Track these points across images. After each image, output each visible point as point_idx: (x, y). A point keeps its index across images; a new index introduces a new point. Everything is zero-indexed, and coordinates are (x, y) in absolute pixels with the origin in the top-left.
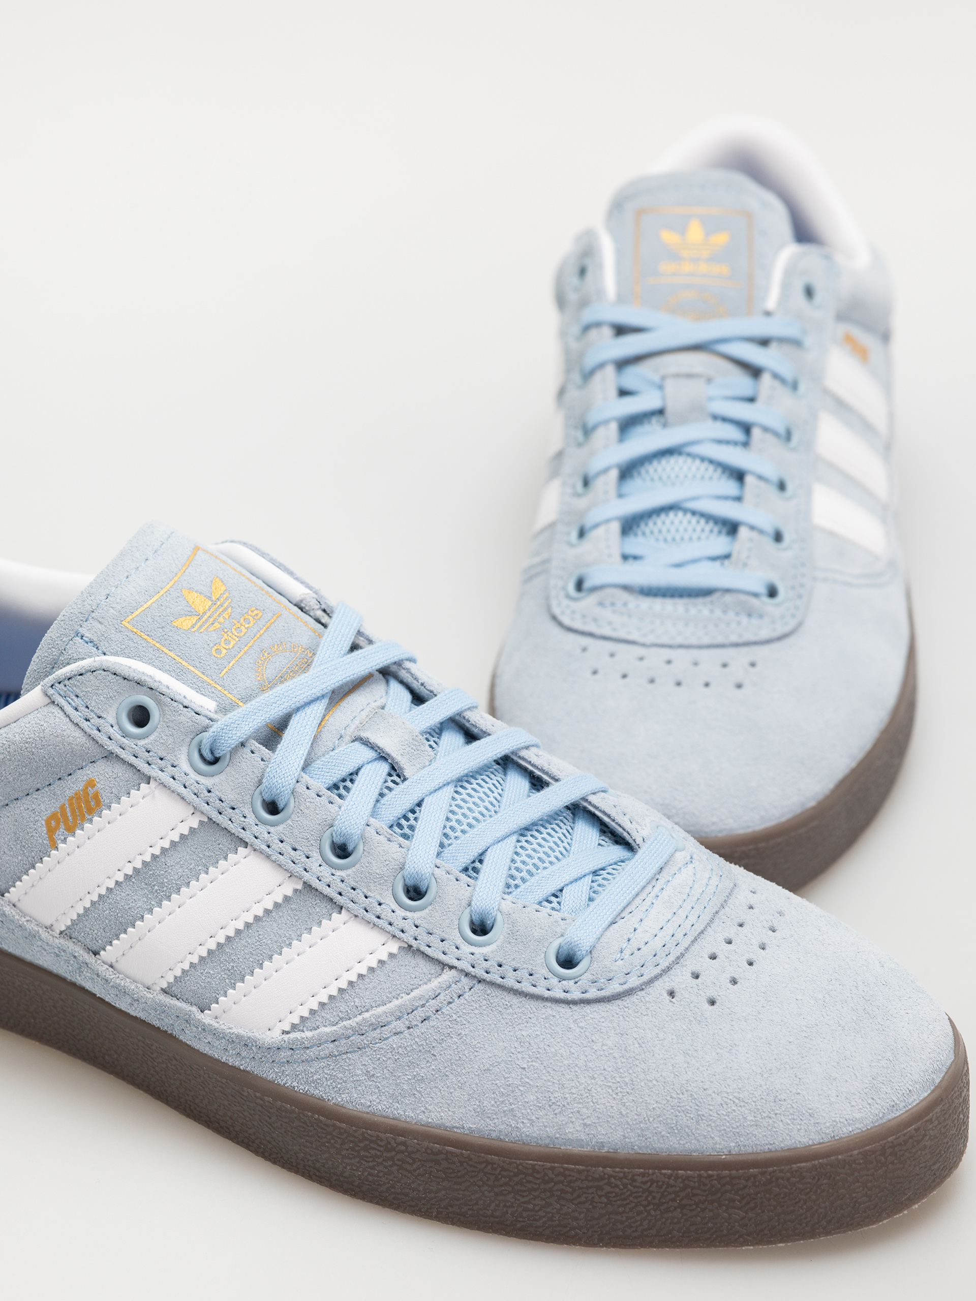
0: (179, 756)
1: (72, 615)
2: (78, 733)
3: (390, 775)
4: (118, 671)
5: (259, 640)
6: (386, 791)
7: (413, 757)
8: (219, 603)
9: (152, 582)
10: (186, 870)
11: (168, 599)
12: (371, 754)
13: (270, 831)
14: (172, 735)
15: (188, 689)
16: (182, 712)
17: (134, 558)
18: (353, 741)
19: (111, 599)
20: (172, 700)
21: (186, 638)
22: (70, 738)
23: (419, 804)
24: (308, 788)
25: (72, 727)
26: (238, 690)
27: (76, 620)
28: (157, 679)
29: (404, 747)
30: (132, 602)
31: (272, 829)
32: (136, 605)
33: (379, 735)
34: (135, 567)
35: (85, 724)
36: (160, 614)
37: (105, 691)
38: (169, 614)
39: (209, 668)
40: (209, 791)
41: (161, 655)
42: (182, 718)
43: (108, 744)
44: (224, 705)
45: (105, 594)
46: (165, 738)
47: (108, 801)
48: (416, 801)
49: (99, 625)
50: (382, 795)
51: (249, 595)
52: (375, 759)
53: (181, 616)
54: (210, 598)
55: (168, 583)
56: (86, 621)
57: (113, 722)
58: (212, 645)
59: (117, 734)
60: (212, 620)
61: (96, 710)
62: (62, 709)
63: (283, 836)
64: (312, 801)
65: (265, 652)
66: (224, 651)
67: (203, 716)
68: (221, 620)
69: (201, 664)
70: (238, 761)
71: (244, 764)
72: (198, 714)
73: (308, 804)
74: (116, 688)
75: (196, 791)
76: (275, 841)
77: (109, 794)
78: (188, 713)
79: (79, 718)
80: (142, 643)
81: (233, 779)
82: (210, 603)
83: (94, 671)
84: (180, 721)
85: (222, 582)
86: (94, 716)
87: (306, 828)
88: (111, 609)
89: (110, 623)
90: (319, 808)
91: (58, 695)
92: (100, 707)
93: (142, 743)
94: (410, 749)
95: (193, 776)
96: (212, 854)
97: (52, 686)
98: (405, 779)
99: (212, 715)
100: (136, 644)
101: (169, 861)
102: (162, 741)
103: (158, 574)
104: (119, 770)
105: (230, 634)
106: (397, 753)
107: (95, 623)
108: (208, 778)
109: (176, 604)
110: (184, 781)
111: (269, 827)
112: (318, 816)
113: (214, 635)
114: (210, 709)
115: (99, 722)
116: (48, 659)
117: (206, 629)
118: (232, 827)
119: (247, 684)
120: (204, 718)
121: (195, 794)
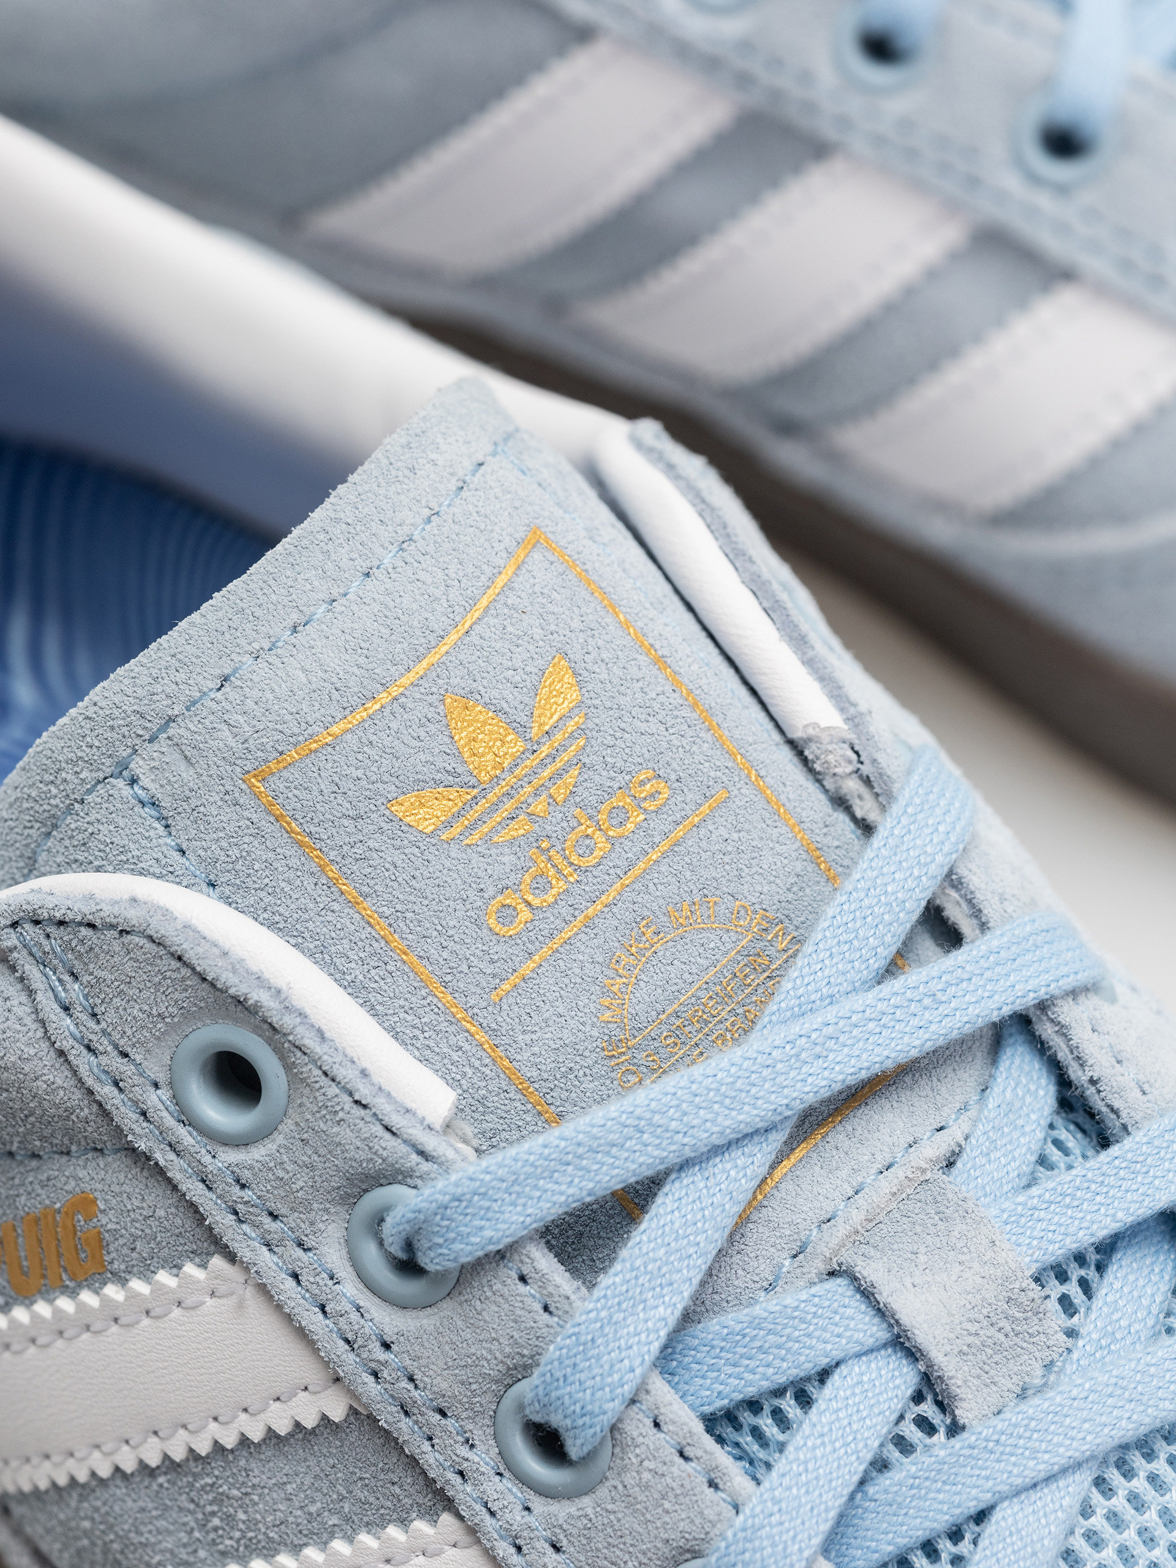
0: (321, 1226)
1: (116, 712)
2: (60, 1077)
3: (918, 1398)
4: (190, 956)
5: (638, 886)
6: (894, 1454)
7: (997, 1358)
8: (545, 750)
9: (362, 661)
10: (299, 1513)
11: (394, 725)
12: (874, 1331)
13: (530, 1505)
14: (312, 1168)
15: (386, 1038)
16: (346, 1117)
17: (329, 566)
18: (832, 1274)
19: (232, 696)
20: (326, 1074)
21: (418, 863)
22: (39, 1083)
23: (981, 1517)
24: (657, 1425)
25: (50, 1058)
26: (536, 1049)
27: (125, 730)
28: (297, 1002)
29: (973, 1327)
30: (288, 717)
31: (539, 1505)
32: (296, 730)
33: (908, 1281)
34: (327, 597)
35: (84, 1062)
36: (360, 773)
37: (145, 994)
38: (386, 778)
39: (464, 968)
40: (387, 1346)
41: (336, 906)
42: (345, 1134)
43: (138, 1130)
44: (483, 1092)
45: (218, 672)
46: (290, 1167)
47: (123, 1267)
48: (973, 1507)
49: (183, 765)
50: (881, 1465)
51: (643, 727)
52: (885, 1346)
53: (420, 784)
54: (521, 729)
55: (409, 670)
56: (151, 741)
57: (162, 1077)
58: (491, 891)
59: (165, 1114)
60: (509, 804)
61: (116, 1036)
62: (31, 992)
63: (561, 1537)
64: (662, 1469)
65: (647, 926)
66: (525, 914)
67: (405, 1141)
68: (539, 806)
69: (445, 955)
70: (478, 1293)
71: (495, 1308)
72: (394, 1134)
73: (646, 1476)
74: (176, 995)
75: (350, 1337)
76: (538, 1545)
77: (125, 1251)
78: (361, 1124)
79: (71, 1041)
80: (288, 853)
81: (455, 1339)
82: (520, 745)
83: (128, 933)
84: (337, 1140)
85: (575, 674)
86: (110, 1048)
87: (629, 1540)
88: (225, 727)
89: (213, 771)
90: (676, 1496)
91: (25, 952)
92: (129, 1032)
93: (231, 1156)
94: (992, 1331)
95: (351, 1288)
96: (372, 1500)
97: (14, 925)
98: (955, 1429)
99: (430, 1143)
100: (271, 855)
101: (256, 1472)
102: (281, 1174)
103: (385, 631)
104: (161, 1205)
105: (558, 859)
106: (948, 1348)
107: (174, 756)
108: (389, 1309)
109: (416, 743)
110: (324, 1297)
111: (531, 1495)
112: (667, 1519)
113: (505, 859)
114: (430, 1120)
115: (123, 1068)
116: (37, 807)
117: (487, 839)
118: (429, 1458)
119: (566, 1034)
120: (404, 1149)
121: (347, 1341)
